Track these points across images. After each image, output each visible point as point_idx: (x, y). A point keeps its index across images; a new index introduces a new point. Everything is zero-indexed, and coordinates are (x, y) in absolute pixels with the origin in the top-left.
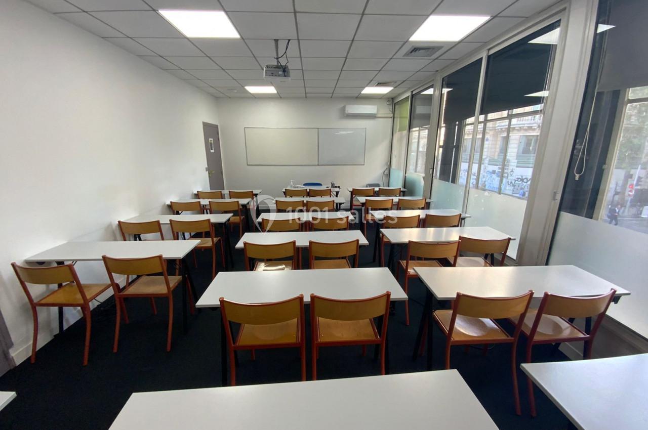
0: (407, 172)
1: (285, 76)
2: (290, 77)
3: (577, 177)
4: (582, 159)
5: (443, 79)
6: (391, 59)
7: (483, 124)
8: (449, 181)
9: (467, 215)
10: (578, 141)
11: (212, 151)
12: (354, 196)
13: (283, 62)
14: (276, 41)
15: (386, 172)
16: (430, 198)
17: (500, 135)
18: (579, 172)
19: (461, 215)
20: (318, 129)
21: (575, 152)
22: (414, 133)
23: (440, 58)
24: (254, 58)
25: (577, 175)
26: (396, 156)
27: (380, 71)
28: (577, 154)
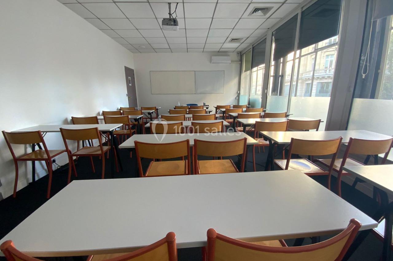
0: (250, 95)
1: (175, 25)
2: (178, 26)
3: (364, 76)
4: (366, 66)
5: (273, 33)
6: (241, 18)
7: (298, 59)
8: (277, 95)
9: (290, 114)
10: (362, 54)
11: (130, 85)
12: (218, 110)
13: (174, 16)
14: (169, 4)
15: (237, 98)
16: (266, 108)
17: (305, 82)
18: (365, 73)
19: (286, 113)
20: (195, 71)
21: (361, 61)
22: (254, 73)
23: (271, 17)
24: (155, 19)
25: (363, 75)
26: (243, 88)
27: (233, 29)
28: (362, 63)
